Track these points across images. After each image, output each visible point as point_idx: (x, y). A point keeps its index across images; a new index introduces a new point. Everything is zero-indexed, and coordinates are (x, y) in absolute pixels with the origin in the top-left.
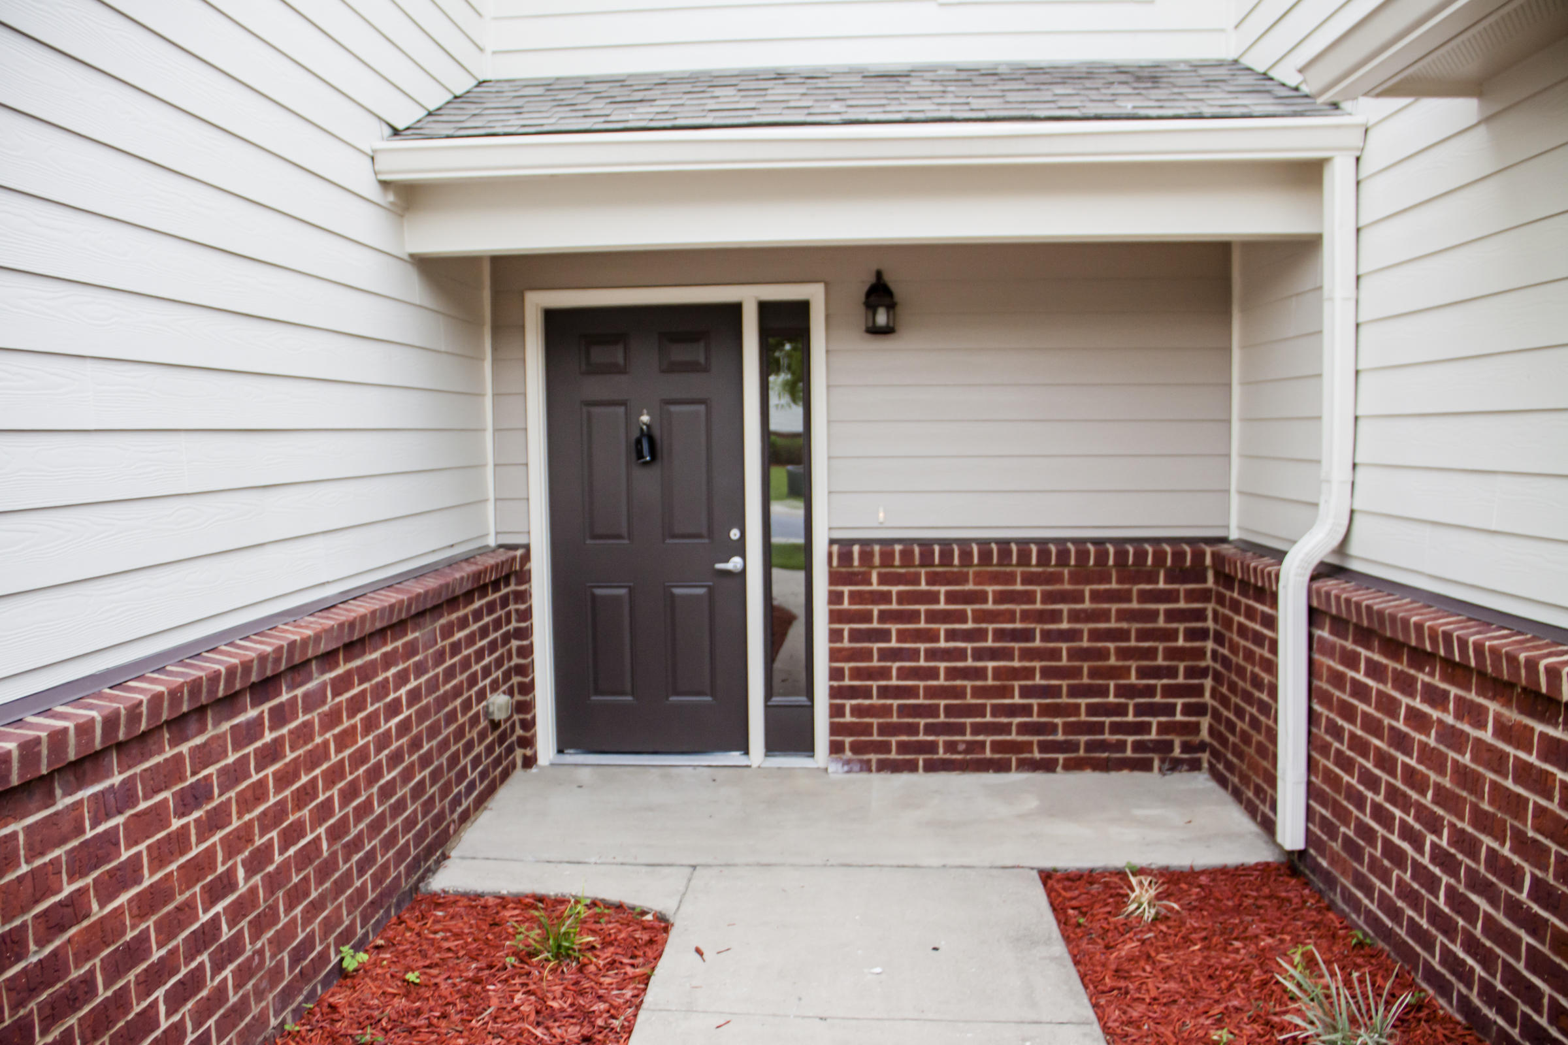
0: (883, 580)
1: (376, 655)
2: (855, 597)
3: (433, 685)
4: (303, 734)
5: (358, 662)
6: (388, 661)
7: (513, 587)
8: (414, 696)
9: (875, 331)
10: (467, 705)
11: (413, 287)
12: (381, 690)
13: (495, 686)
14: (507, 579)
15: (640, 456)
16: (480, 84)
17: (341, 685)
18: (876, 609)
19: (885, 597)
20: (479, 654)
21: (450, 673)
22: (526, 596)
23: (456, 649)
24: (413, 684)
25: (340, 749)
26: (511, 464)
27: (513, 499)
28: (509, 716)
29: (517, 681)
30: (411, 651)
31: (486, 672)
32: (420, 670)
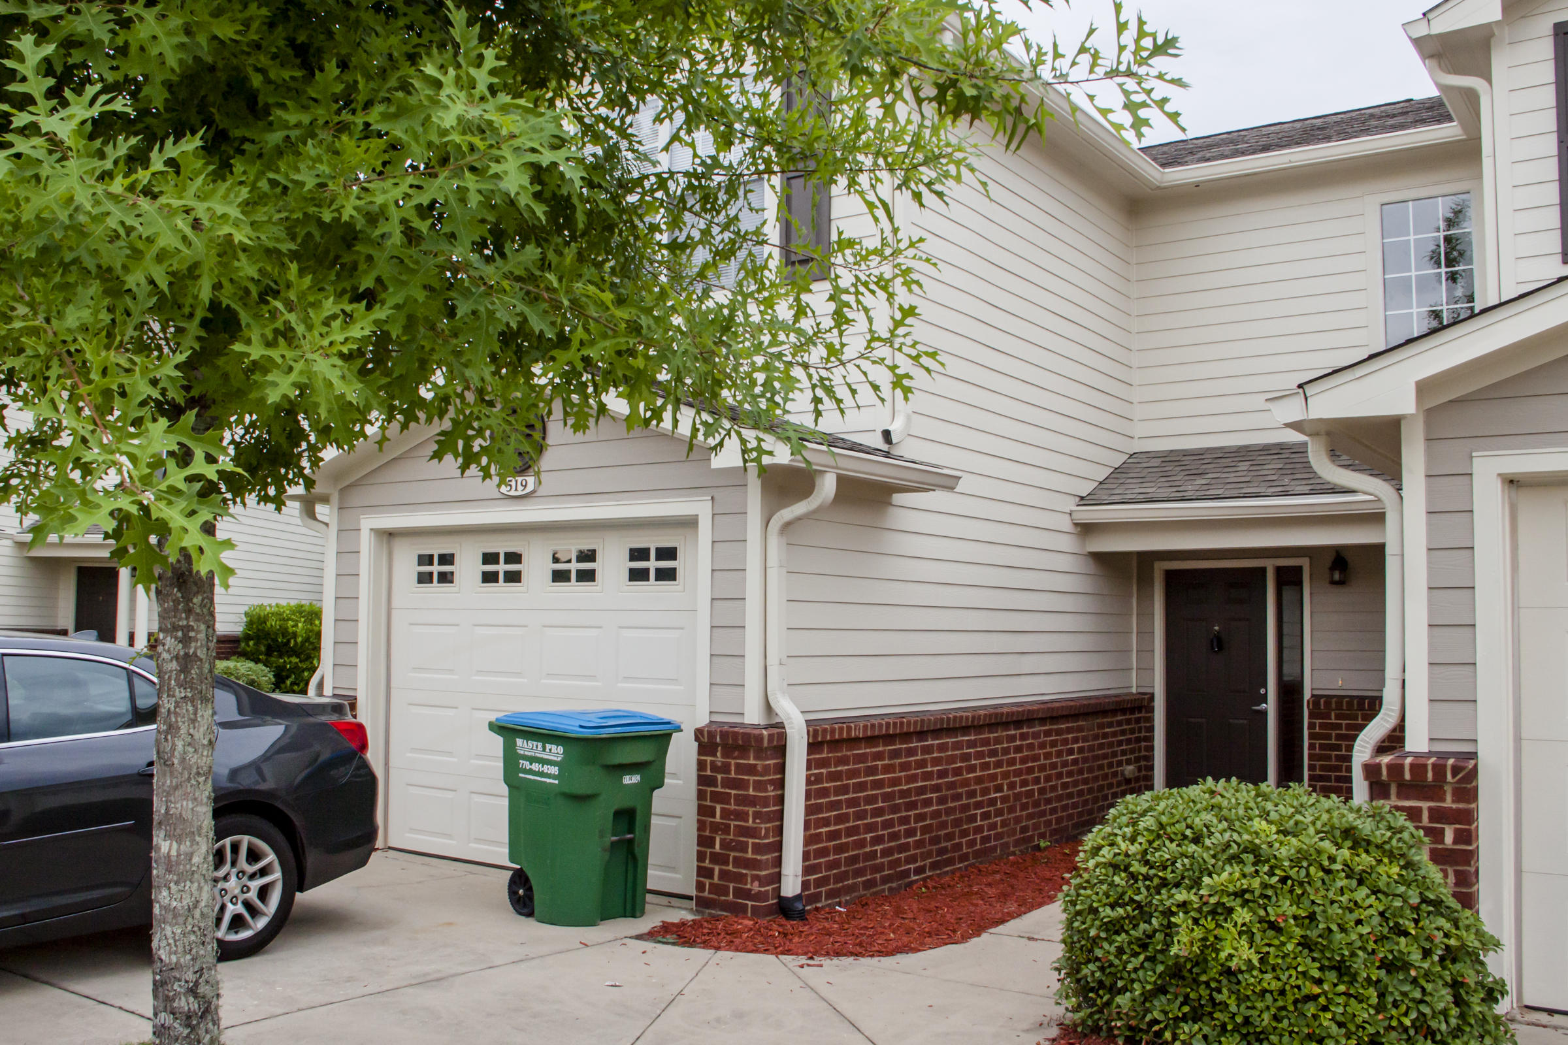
0: (1337, 717)
1: (1064, 726)
2: (1322, 726)
3: (1091, 749)
4: (1031, 747)
5: (1055, 727)
6: (1069, 730)
7: (1143, 714)
8: (1081, 750)
9: (1333, 583)
10: (1110, 765)
11: (1090, 567)
12: (1066, 742)
13: (1129, 762)
14: (1140, 709)
15: (1213, 648)
17: (1048, 733)
18: (1334, 733)
19: (1339, 727)
20: (1120, 743)
21: (1101, 746)
22: (1151, 720)
23: (1105, 736)
24: (1080, 745)
25: (1045, 759)
26: (1145, 651)
27: (1146, 669)
28: (1137, 779)
29: (1143, 763)
30: (1080, 729)
31: (1124, 753)
32: (1085, 739)
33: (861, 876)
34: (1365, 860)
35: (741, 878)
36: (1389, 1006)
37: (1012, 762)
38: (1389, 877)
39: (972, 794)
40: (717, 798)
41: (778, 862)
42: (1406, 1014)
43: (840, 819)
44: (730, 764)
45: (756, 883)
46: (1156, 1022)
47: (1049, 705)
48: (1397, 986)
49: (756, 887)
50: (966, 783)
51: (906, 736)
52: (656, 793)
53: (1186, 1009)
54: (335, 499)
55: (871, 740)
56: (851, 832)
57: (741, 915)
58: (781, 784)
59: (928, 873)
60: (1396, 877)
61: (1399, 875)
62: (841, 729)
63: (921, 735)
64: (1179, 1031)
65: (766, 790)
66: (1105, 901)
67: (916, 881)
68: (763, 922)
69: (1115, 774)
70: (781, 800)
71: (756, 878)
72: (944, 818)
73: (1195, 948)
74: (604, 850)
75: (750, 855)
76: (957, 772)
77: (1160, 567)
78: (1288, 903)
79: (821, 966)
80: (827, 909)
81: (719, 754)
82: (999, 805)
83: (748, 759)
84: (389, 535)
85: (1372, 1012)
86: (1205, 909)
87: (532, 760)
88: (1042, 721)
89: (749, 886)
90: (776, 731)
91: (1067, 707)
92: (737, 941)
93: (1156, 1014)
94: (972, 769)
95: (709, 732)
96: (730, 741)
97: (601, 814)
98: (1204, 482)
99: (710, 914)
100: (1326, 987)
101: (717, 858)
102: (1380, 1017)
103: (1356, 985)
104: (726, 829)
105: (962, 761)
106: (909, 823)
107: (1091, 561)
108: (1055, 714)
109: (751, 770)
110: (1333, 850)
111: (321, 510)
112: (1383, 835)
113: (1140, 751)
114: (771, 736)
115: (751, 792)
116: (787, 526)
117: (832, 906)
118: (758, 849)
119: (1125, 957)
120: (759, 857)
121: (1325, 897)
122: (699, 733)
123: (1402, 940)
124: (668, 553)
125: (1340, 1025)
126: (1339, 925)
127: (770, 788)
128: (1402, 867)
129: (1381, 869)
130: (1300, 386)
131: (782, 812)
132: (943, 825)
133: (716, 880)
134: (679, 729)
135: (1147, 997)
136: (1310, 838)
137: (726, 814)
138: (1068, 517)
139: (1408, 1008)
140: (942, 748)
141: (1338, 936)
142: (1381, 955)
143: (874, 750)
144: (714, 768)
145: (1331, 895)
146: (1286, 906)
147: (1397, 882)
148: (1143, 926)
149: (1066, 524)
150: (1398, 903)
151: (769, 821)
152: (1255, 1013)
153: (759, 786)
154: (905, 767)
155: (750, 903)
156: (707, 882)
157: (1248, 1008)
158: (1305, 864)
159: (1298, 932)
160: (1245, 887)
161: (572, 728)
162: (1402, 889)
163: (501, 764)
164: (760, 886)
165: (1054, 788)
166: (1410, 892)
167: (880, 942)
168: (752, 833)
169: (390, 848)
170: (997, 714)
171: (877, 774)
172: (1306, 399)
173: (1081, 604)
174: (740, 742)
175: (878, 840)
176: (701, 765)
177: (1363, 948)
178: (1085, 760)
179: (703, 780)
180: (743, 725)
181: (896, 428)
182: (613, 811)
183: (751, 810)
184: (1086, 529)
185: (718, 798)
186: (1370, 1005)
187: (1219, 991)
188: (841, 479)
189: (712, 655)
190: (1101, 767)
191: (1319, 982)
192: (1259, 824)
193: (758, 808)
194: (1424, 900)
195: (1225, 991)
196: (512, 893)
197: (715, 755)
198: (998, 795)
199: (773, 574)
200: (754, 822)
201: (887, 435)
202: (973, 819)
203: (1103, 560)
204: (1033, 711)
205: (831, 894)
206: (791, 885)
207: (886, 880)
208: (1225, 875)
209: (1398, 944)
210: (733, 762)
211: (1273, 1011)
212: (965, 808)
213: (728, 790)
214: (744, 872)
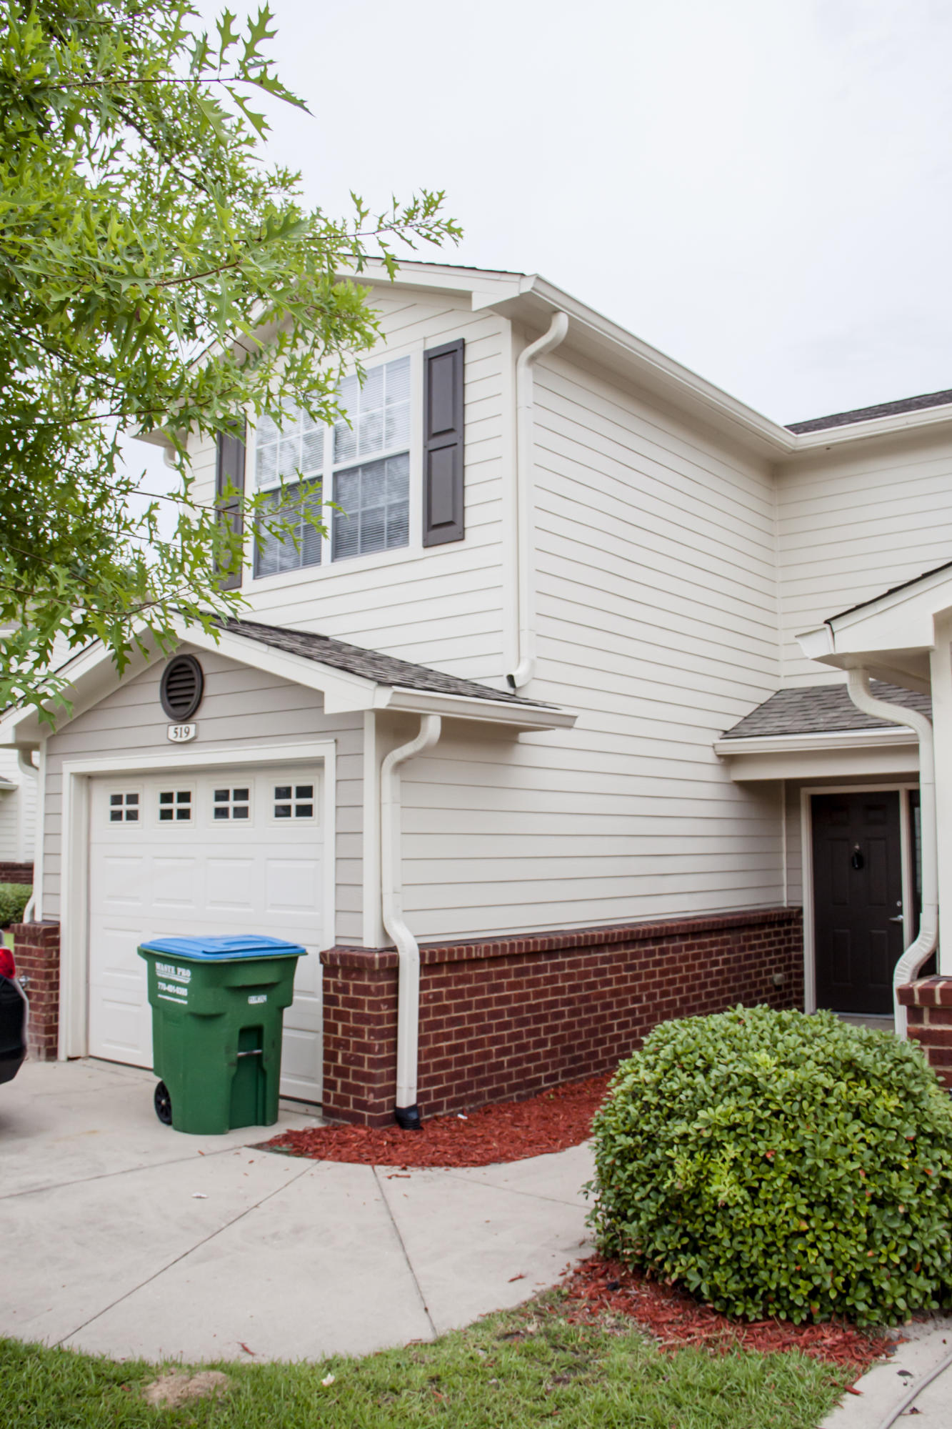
1: (707, 940)
3: (738, 959)
4: (671, 960)
5: (697, 941)
6: (713, 944)
7: (793, 926)
8: (726, 961)
10: (758, 974)
11: (737, 794)
12: (709, 954)
13: (778, 970)
14: (789, 921)
15: (853, 865)
16: (777, 693)
17: (689, 947)
20: (768, 954)
21: (748, 957)
22: (800, 931)
23: (752, 947)
24: (726, 956)
25: (687, 971)
26: (794, 869)
27: (795, 885)
28: (788, 986)
29: (793, 971)
30: (725, 942)
31: (772, 962)
32: (730, 951)
33: (487, 1085)
34: (863, 1092)
35: (358, 1090)
36: (879, 1243)
37: (652, 975)
38: (886, 1109)
39: (607, 1006)
41: (393, 1075)
42: (895, 1251)
43: (461, 1034)
44: (348, 985)
45: (372, 1095)
46: (656, 1253)
47: (690, 922)
48: (885, 1221)
49: (371, 1099)
50: (601, 996)
51: (534, 955)
52: (286, 1011)
53: (685, 1241)
54: (44, 746)
55: (495, 960)
56: (472, 1045)
57: (359, 1125)
58: (394, 1003)
59: (561, 1080)
60: (892, 1110)
61: (896, 1107)
62: (460, 951)
63: (550, 953)
64: (677, 1264)
65: (379, 1009)
66: (622, 1128)
67: (548, 1088)
68: (377, 1131)
69: (763, 982)
70: (394, 1018)
71: (371, 1090)
72: (577, 1029)
73: (690, 1182)
74: (231, 1064)
75: (366, 1069)
76: (591, 986)
77: (806, 792)
78: (780, 1137)
79: (409, 1177)
80: (447, 1118)
81: (340, 975)
82: (637, 1015)
83: (363, 980)
84: (89, 778)
85: (860, 1248)
86: (700, 1143)
87: (168, 982)
88: (684, 936)
89: (365, 1098)
90: (387, 954)
91: (709, 923)
92: (345, 1150)
93: (658, 1245)
94: (609, 982)
95: (331, 956)
96: (348, 964)
97: (228, 1030)
98: (835, 715)
99: (335, 1123)
100: (813, 1224)
101: (341, 1072)
102: (869, 1253)
103: (845, 1221)
104: (346, 1045)
105: (596, 976)
106: (539, 1035)
107: (736, 790)
108: (696, 930)
109: (366, 990)
110: (829, 1083)
111: (36, 757)
112: (883, 1067)
113: (790, 958)
114: (382, 960)
115: (366, 1011)
116: (399, 765)
117: (453, 1115)
118: (373, 1063)
119: (634, 1186)
120: (373, 1071)
121: (815, 1132)
122: (323, 956)
123: (894, 1175)
124: (305, 792)
125: (829, 1262)
126: (826, 1160)
127: (384, 1007)
128: (901, 1100)
129: (878, 1103)
130: (827, 622)
131: (396, 1029)
132: (577, 1035)
133: (339, 1091)
134: (304, 953)
135: (653, 1226)
136: (809, 1072)
137: (346, 1031)
138: (711, 750)
139: (898, 1245)
140: (573, 965)
141: (827, 1172)
142: (872, 1191)
143: (499, 969)
144: (337, 989)
145: (821, 1129)
146: (779, 1140)
147: (892, 1114)
148: (651, 1156)
149: (710, 756)
150: (891, 1137)
151: (383, 1037)
152: (745, 1248)
153: (374, 1005)
154: (532, 983)
155: (367, 1114)
156: (332, 1093)
157: (740, 1242)
158: (798, 1098)
159: (790, 1167)
160: (737, 1121)
161: (196, 953)
162: (898, 1122)
164: (376, 1097)
165: (697, 997)
166: (907, 1125)
167: (479, 1151)
168: (367, 1048)
169: (91, 1057)
170: (632, 933)
171: (502, 991)
172: (833, 634)
173: (729, 828)
174: (357, 964)
175: (506, 1051)
176: (326, 986)
177: (852, 1184)
178: (731, 970)
179: (328, 1000)
180: (362, 949)
181: (520, 674)
182: (238, 1029)
183: (366, 1028)
184: (729, 760)
185: (340, 1016)
186: (860, 1242)
187: (713, 1224)
188: (445, 721)
189: (337, 885)
190: (748, 976)
191: (807, 1218)
192: (762, 1057)
193: (372, 1026)
194: (921, 1132)
195: (718, 1224)
196: (158, 1103)
197: (336, 976)
198: (636, 1006)
199: (387, 809)
200: (369, 1038)
201: (511, 679)
202: (610, 1028)
203: (747, 787)
204: (672, 928)
205: (452, 1104)
206: (406, 1095)
207: (513, 1088)
208: (720, 1108)
209: (889, 1179)
210: (351, 982)
211: (762, 1246)
212: (601, 1019)
213: (348, 1009)
214: (362, 1084)
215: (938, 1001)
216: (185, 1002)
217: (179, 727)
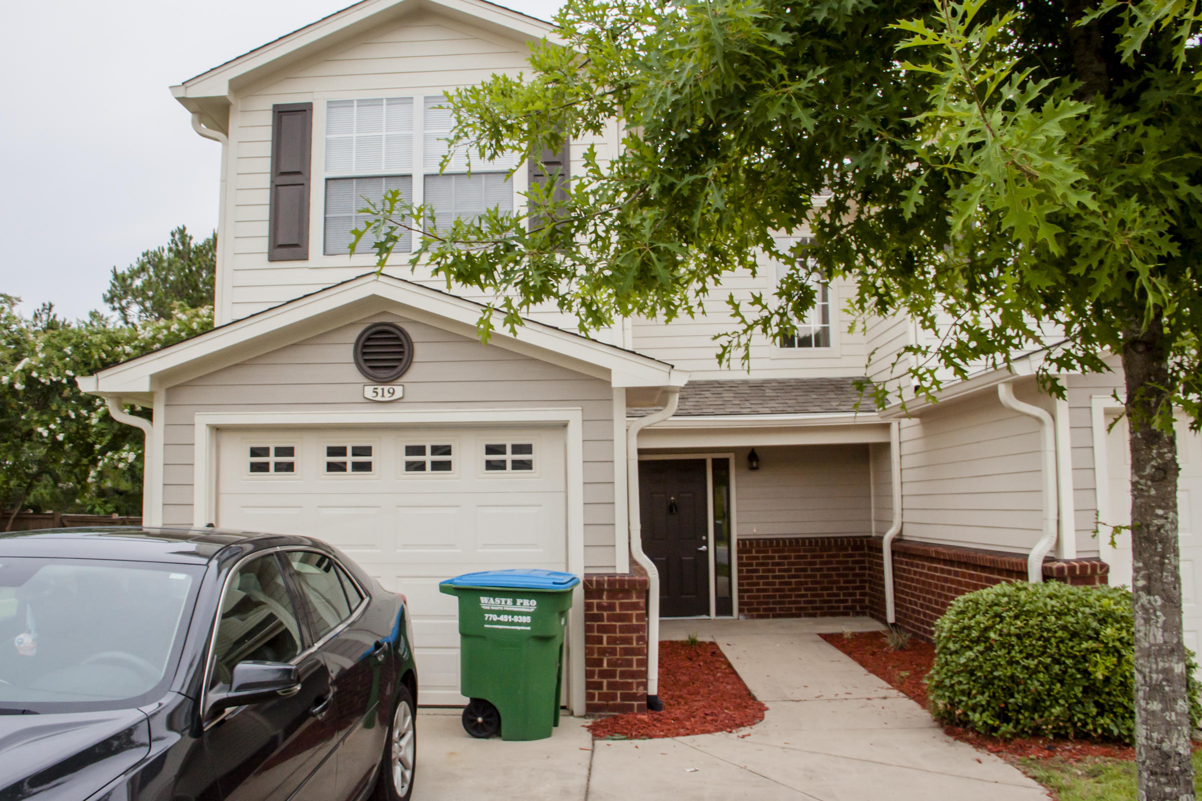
2: (747, 558)
9: (752, 469)
15: (671, 511)
18: (754, 562)
19: (757, 558)
35: (627, 686)
40: (603, 629)
44: (615, 604)
45: (641, 688)
57: (630, 713)
68: (642, 716)
71: (641, 684)
75: (635, 668)
81: (604, 597)
83: (631, 598)
84: (217, 429)
87: (501, 613)
89: (634, 691)
95: (597, 582)
96: (617, 587)
97: (557, 648)
99: (601, 715)
101: (605, 674)
104: (612, 652)
109: (634, 606)
115: (635, 622)
118: (642, 663)
120: (643, 669)
122: (587, 582)
124: (523, 449)
133: (605, 690)
137: (611, 641)
144: (600, 607)
153: (641, 617)
155: (635, 703)
156: (596, 692)
161: (546, 585)
163: (457, 622)
164: (639, 690)
168: (636, 652)
174: (626, 587)
176: (588, 607)
179: (589, 618)
180: (615, 575)
182: (559, 646)
183: (634, 636)
189: (587, 525)
196: (468, 722)
197: (601, 598)
200: (638, 643)
206: (653, 688)
210: (617, 602)
213: (613, 623)
214: (630, 681)
215: (1078, 572)
216: (529, 628)
217: (380, 387)
